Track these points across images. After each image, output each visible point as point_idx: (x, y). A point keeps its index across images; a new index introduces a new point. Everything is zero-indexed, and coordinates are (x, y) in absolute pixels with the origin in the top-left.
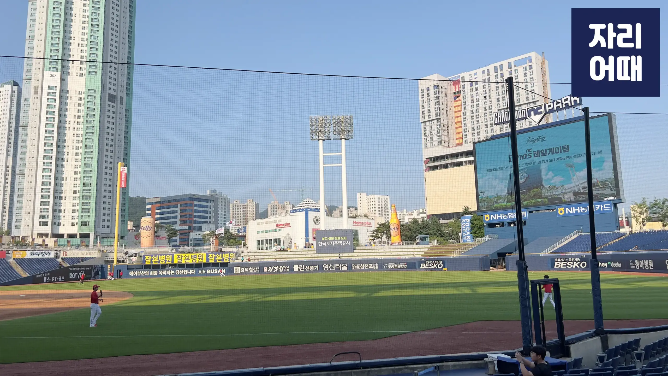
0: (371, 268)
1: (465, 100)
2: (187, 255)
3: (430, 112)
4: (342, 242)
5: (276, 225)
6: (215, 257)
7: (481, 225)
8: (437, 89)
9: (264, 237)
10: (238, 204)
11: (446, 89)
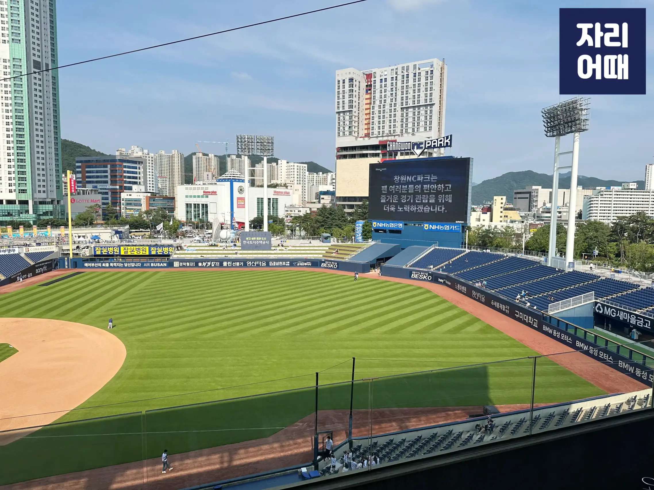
0: (284, 264)
1: (374, 95)
2: (132, 247)
3: (344, 104)
4: (263, 242)
5: (204, 192)
6: (157, 250)
7: (370, 230)
8: (352, 83)
9: (193, 201)
10: (163, 154)
11: (359, 82)
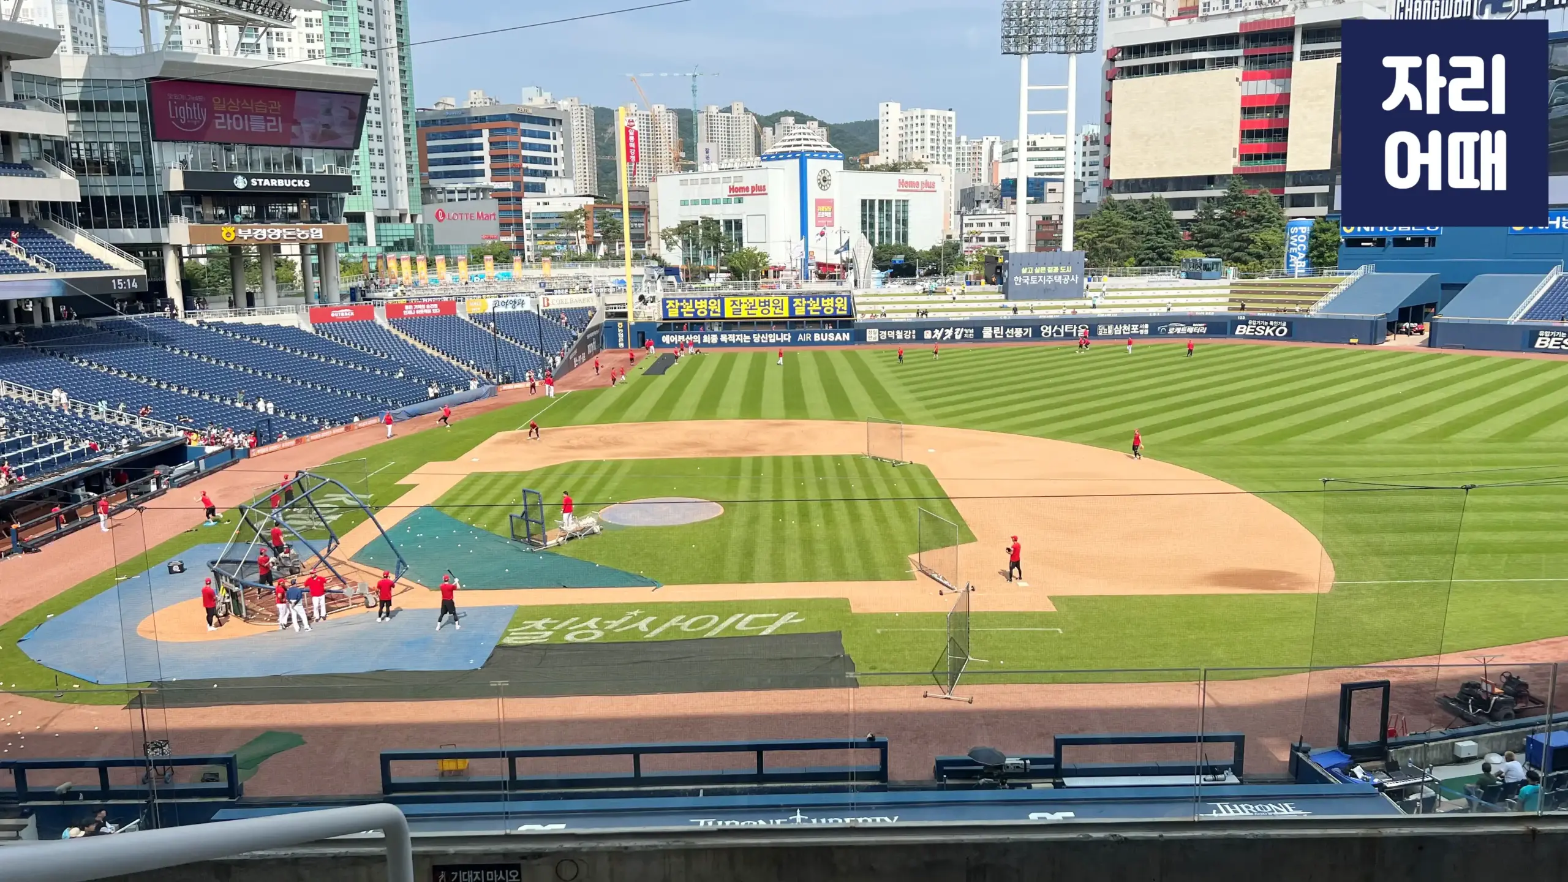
0: (1135, 332)
2: (751, 299)
4: (1063, 278)
5: (732, 189)
6: (807, 305)
7: (1334, 241)
9: (701, 214)
